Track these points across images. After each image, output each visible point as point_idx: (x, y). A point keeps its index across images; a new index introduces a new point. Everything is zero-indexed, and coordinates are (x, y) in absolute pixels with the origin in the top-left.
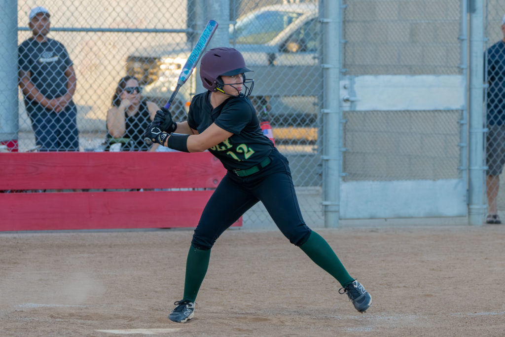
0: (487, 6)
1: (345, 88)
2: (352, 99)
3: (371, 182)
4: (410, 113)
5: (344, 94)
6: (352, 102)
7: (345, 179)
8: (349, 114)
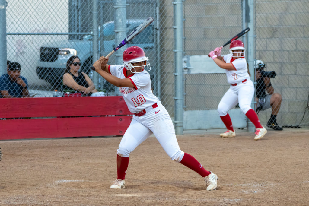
0: (255, 19)
1: (185, 62)
2: (189, 68)
3: (198, 111)
4: (217, 75)
5: (185, 65)
6: (189, 69)
7: (185, 109)
8: (187, 75)
